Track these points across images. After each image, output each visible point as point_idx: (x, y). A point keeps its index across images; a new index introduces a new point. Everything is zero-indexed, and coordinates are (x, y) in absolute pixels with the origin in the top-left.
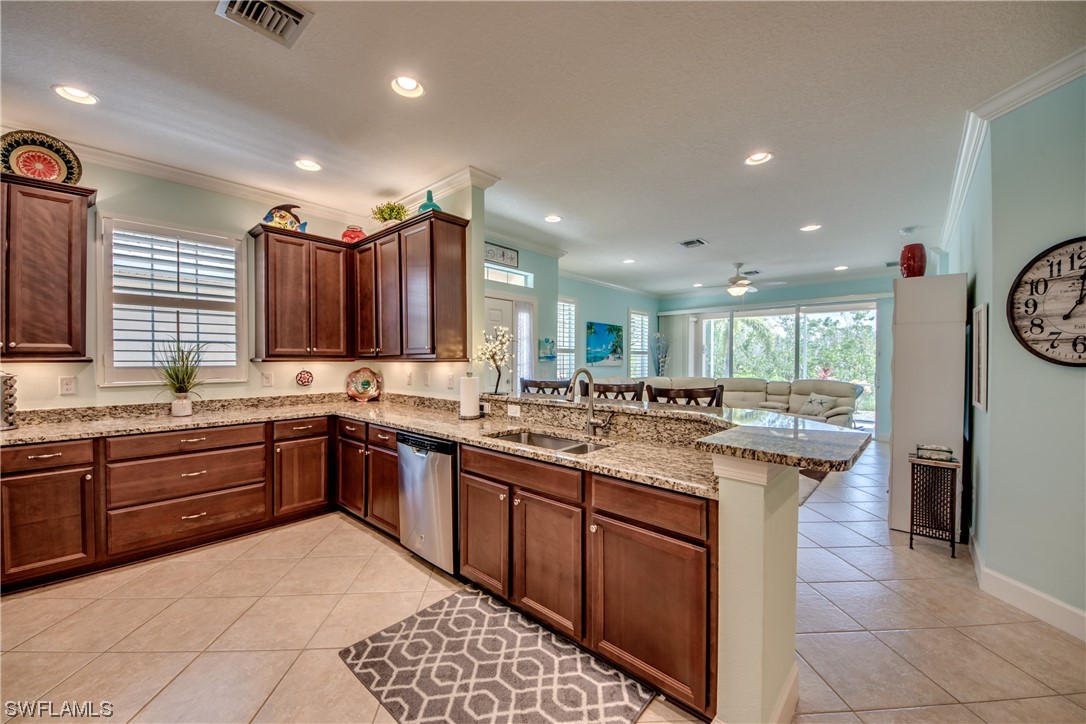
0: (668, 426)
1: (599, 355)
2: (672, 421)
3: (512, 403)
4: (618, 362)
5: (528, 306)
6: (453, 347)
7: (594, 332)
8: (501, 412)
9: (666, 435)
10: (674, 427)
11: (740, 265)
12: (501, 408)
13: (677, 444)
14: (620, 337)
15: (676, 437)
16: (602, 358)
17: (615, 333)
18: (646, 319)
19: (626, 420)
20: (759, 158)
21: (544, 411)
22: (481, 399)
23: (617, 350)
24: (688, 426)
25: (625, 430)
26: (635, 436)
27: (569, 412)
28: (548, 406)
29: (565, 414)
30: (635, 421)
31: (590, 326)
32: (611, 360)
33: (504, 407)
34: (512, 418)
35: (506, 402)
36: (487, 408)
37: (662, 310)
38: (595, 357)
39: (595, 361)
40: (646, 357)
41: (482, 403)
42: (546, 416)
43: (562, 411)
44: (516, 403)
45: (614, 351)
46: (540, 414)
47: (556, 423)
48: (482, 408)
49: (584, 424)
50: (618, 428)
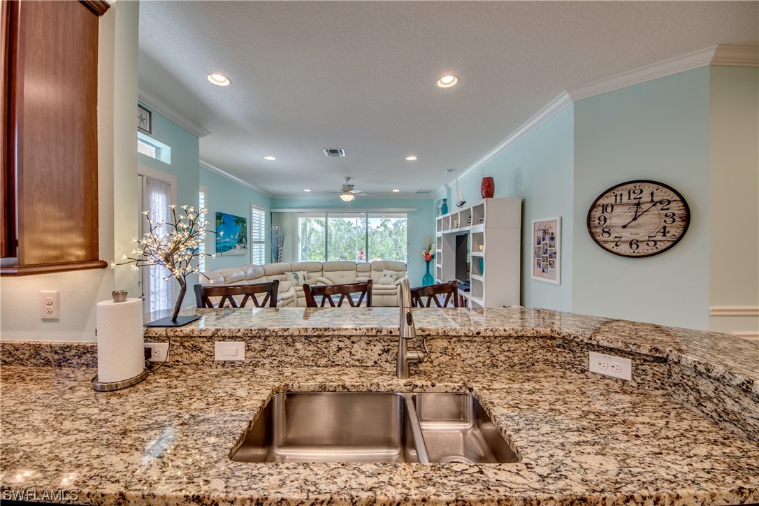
0: (505, 347)
1: (227, 245)
2: (511, 340)
3: (224, 338)
4: (243, 251)
5: (165, 186)
6: (51, 239)
7: (223, 223)
8: (197, 357)
9: (503, 358)
10: (513, 346)
11: (349, 179)
12: (196, 349)
13: (517, 368)
14: (244, 228)
15: (516, 360)
16: (230, 248)
17: (240, 225)
18: (263, 214)
19: (445, 344)
20: (447, 81)
21: (298, 345)
22: (147, 338)
23: (243, 240)
24: (532, 343)
25: (445, 359)
26: (460, 364)
27: (348, 342)
28: (307, 337)
29: (342, 345)
30: (458, 345)
31: (219, 216)
32: (238, 250)
33: (206, 347)
34: (224, 364)
35: (211, 338)
36: (161, 352)
37: (276, 206)
38: (224, 247)
39: (224, 251)
40: (263, 246)
41: (149, 345)
42: (302, 353)
43: (335, 342)
44: (233, 338)
45: (240, 241)
46: (290, 351)
47: (323, 361)
48: (148, 353)
49: (376, 357)
50: (433, 356)
